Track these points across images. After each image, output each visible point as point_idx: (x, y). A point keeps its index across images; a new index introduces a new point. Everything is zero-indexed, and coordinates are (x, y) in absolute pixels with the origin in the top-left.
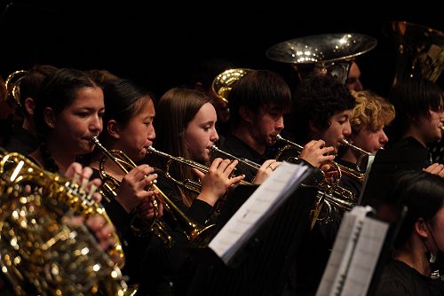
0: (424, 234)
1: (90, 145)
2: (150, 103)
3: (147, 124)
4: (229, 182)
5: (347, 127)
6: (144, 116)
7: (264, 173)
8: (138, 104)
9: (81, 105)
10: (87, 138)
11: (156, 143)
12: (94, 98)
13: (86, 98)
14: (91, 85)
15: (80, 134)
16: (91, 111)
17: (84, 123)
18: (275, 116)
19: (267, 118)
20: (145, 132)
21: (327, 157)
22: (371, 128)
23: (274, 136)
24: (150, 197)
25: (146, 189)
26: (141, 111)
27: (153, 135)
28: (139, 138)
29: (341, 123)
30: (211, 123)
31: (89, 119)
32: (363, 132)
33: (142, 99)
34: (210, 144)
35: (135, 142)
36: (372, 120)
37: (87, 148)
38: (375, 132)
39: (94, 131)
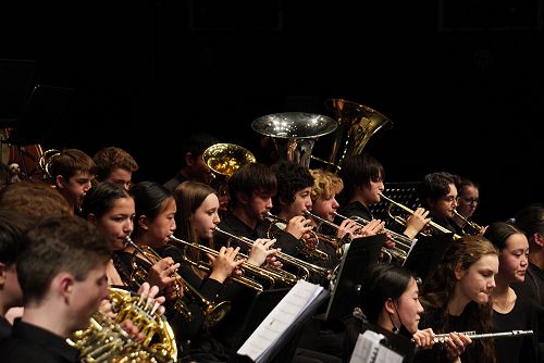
0: (392, 311)
1: (124, 243)
2: (174, 202)
3: (170, 219)
4: (234, 264)
5: (308, 200)
6: (168, 212)
7: (256, 248)
8: (164, 204)
9: (117, 212)
10: (121, 238)
11: (176, 233)
12: (128, 207)
13: (121, 207)
14: (124, 196)
15: (116, 235)
16: (124, 217)
17: (119, 227)
18: (265, 199)
19: (259, 200)
20: (168, 225)
21: (307, 228)
22: (325, 197)
23: (265, 214)
24: (173, 282)
25: (170, 275)
26: (166, 209)
27: (174, 227)
28: (163, 230)
29: (303, 197)
30: (214, 210)
31: (123, 223)
32: (319, 201)
33: (168, 200)
34: (213, 226)
35: (160, 233)
36: (325, 191)
37: (121, 245)
38: (328, 200)
39: (127, 232)
